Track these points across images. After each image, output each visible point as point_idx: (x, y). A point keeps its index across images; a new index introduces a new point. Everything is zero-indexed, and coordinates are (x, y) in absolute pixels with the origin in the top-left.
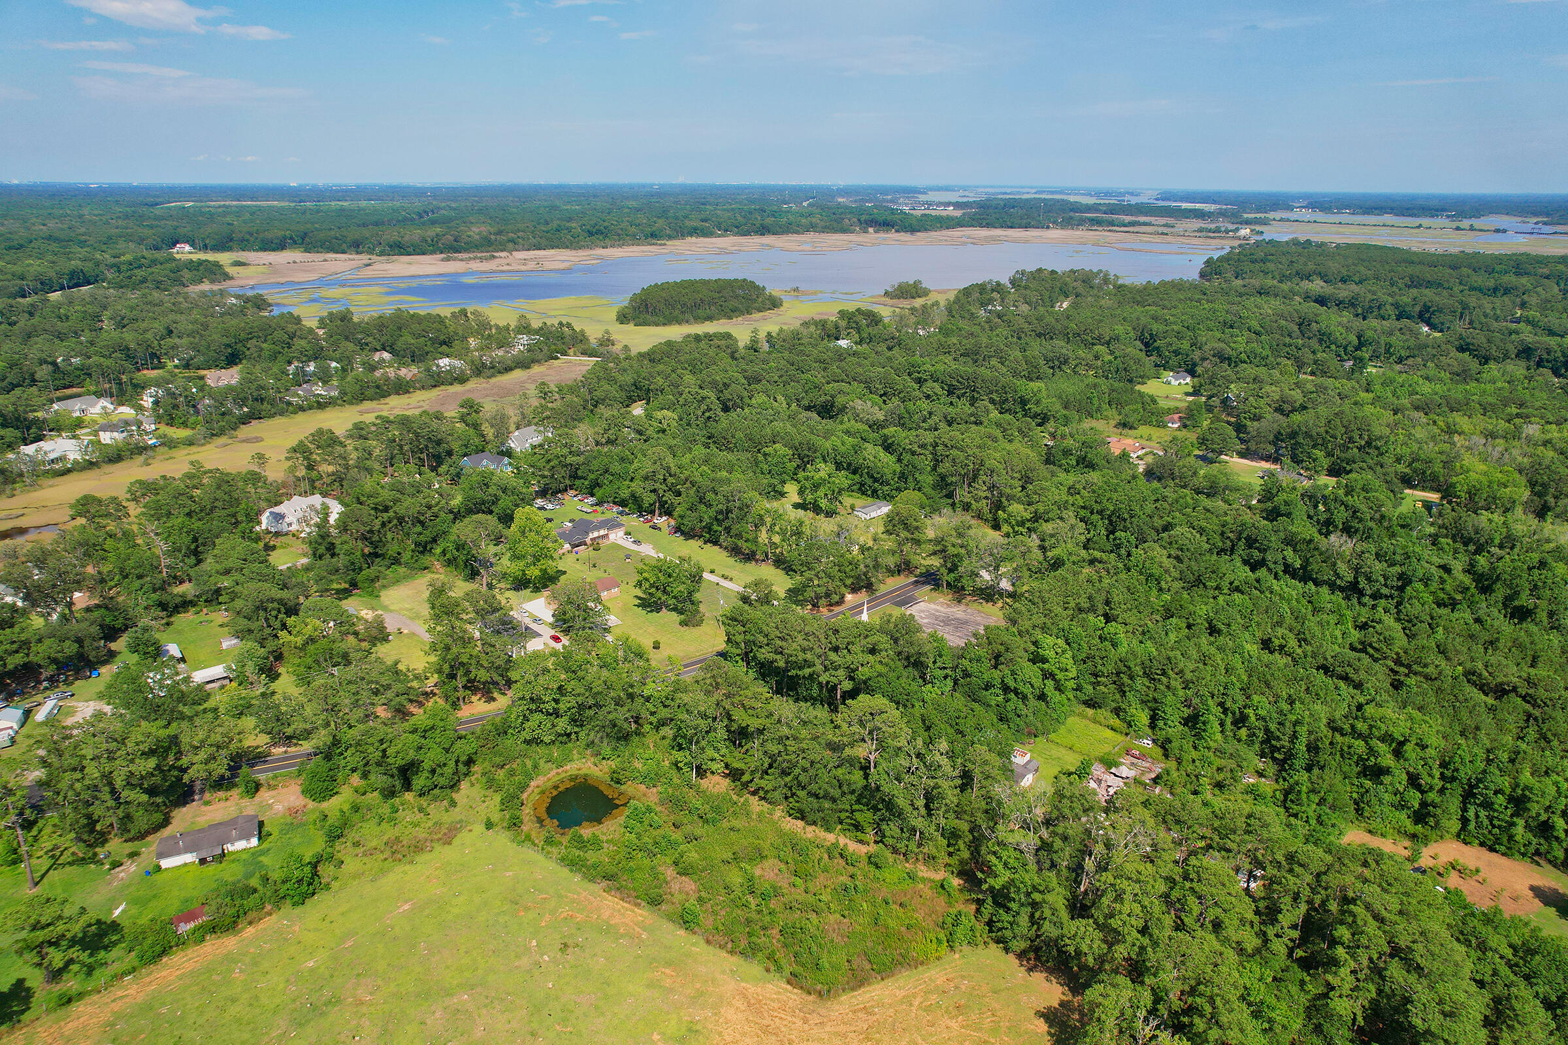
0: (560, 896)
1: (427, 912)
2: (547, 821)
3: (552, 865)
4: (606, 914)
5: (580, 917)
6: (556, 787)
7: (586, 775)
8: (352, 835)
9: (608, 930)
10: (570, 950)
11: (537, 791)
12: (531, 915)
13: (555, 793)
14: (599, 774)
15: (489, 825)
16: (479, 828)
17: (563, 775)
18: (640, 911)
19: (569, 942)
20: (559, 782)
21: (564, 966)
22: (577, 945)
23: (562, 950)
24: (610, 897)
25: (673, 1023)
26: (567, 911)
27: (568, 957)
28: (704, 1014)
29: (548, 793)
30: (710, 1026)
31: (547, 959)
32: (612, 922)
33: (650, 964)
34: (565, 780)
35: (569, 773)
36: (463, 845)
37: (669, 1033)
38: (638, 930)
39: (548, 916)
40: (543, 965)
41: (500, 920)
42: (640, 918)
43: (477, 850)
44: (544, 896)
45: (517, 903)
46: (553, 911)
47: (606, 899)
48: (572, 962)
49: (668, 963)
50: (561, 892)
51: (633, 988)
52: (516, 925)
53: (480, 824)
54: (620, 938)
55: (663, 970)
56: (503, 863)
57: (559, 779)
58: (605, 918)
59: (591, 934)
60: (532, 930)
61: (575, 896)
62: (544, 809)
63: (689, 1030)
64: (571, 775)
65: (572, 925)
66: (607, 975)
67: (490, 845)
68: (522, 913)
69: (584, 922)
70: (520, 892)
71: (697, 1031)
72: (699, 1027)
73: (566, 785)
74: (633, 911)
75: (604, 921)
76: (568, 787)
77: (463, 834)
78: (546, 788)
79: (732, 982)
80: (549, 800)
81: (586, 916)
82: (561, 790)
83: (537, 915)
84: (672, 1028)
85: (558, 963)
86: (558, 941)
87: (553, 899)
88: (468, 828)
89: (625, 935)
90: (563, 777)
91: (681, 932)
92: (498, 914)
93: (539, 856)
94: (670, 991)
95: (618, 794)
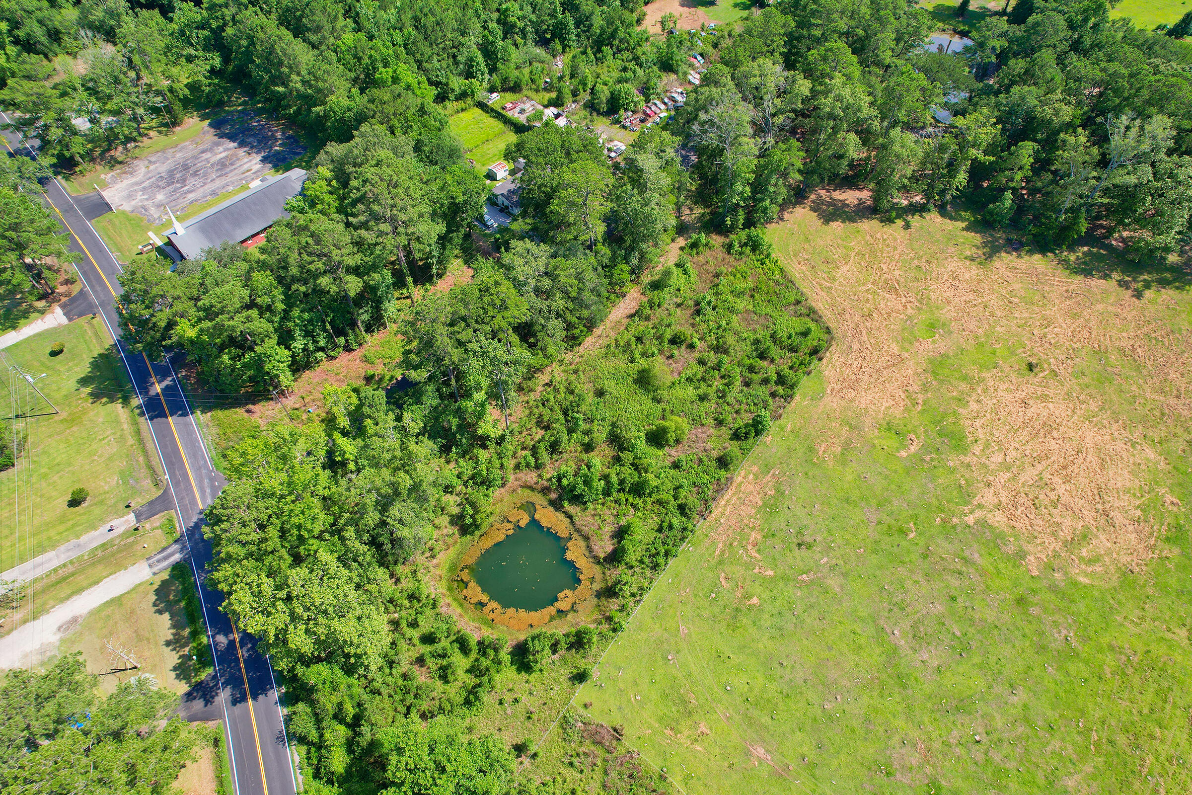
0: (721, 562)
1: (766, 720)
2: (563, 605)
3: (663, 579)
4: (746, 511)
5: (756, 536)
7: (453, 568)
9: (770, 508)
10: (808, 539)
11: (486, 630)
12: (756, 589)
13: (494, 605)
14: (452, 553)
15: (580, 677)
16: (582, 692)
17: (449, 600)
18: (740, 479)
19: (796, 541)
20: (466, 604)
21: (833, 542)
22: (800, 533)
23: (809, 547)
24: (720, 509)
25: (883, 442)
26: (746, 551)
27: (818, 539)
28: (868, 421)
29: (492, 616)
30: (881, 415)
31: (825, 560)
32: (760, 503)
33: (814, 464)
34: (461, 596)
35: (444, 591)
36: (620, 708)
37: (895, 445)
38: (768, 478)
39: (756, 571)
40: (834, 562)
41: (769, 623)
42: (751, 477)
43: (635, 683)
44: (723, 581)
45: (737, 610)
46: (749, 566)
47: (723, 514)
48: (825, 535)
49: (811, 450)
50: (713, 562)
51: (849, 477)
52: (777, 604)
53: (572, 693)
54: (782, 494)
55: (821, 453)
56: (662, 642)
57: (461, 605)
58: (754, 511)
59: (779, 522)
60: (781, 584)
61: (721, 546)
62: (533, 613)
63: (889, 429)
64: (450, 589)
65: (769, 542)
66: (836, 501)
67: (620, 669)
68: (755, 600)
69: (762, 530)
70: (716, 610)
71: (888, 424)
72: (884, 423)
73: (475, 592)
74: (740, 485)
75: (758, 512)
76: (479, 589)
77: (594, 716)
78: (479, 619)
79: (827, 399)
80: (511, 611)
81: (753, 529)
82: (485, 598)
83: (757, 583)
84: (891, 442)
85: (830, 548)
86: (796, 552)
87: (727, 569)
88: (582, 711)
89: (778, 490)
90: (455, 599)
91: (767, 438)
92: (760, 628)
93: (646, 597)
94: (847, 447)
95: (506, 523)
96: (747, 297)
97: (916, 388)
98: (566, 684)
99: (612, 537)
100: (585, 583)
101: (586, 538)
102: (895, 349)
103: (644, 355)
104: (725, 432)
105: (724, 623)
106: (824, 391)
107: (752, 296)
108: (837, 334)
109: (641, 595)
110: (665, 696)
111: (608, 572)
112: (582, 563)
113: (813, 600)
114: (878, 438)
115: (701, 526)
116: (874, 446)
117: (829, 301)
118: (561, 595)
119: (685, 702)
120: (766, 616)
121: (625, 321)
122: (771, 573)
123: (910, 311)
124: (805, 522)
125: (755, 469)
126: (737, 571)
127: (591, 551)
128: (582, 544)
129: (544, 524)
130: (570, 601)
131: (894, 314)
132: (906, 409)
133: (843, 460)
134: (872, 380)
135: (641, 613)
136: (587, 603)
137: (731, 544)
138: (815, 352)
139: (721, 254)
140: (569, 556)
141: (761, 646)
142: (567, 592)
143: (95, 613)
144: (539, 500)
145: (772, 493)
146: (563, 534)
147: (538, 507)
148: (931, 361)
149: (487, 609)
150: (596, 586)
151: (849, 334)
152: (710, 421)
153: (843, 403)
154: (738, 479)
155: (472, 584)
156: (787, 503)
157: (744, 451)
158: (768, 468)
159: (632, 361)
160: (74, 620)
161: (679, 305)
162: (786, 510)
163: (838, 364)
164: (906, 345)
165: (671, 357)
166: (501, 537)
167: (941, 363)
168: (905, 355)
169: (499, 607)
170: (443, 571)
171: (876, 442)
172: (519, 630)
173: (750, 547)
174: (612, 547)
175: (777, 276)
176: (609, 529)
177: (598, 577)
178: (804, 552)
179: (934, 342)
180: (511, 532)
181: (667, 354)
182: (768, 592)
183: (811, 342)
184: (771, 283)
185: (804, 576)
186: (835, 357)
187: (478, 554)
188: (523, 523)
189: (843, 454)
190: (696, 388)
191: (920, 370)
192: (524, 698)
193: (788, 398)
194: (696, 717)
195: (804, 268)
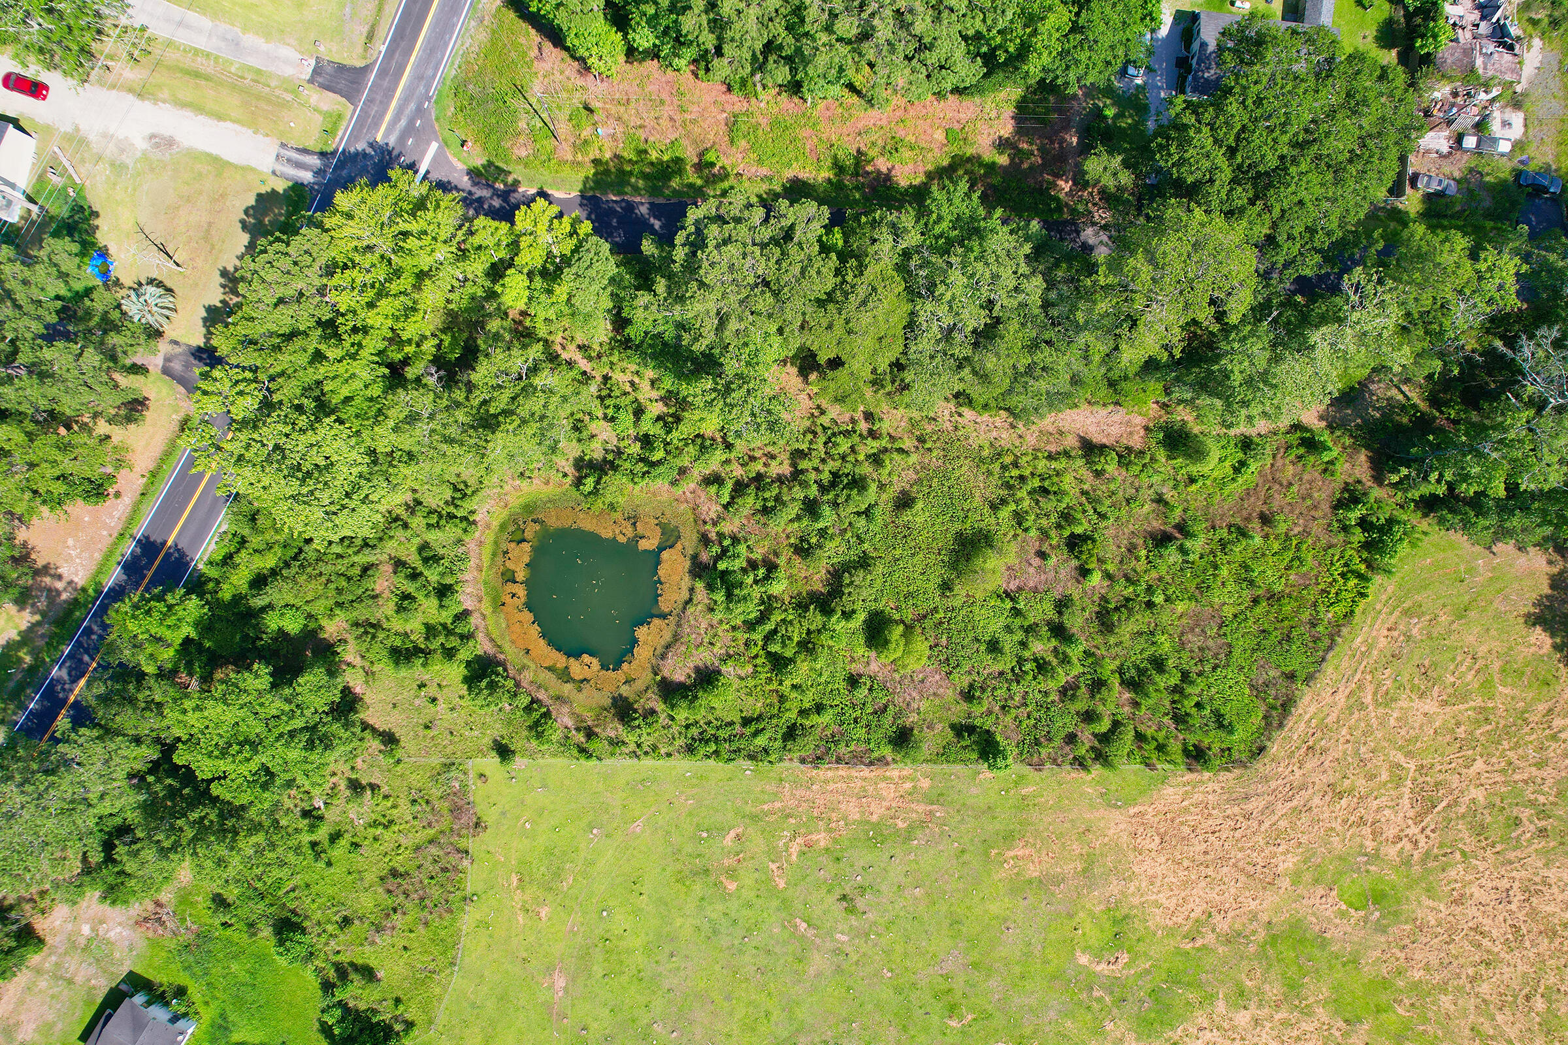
0: (754, 818)
1: (598, 971)
2: (577, 669)
3: (683, 765)
4: (851, 808)
5: (822, 839)
6: (509, 578)
7: (529, 508)
8: (313, 910)
9: (877, 835)
10: (861, 904)
11: (486, 607)
12: (748, 879)
13: (521, 591)
14: (550, 491)
15: (504, 752)
16: (491, 762)
17: (490, 537)
18: (896, 774)
19: (848, 891)
20: (500, 559)
21: (878, 935)
22: (862, 889)
23: (851, 910)
24: (830, 774)
25: (1088, 926)
26: (793, 838)
27: (870, 915)
28: (1115, 888)
29: (507, 599)
30: (1135, 901)
31: (845, 938)
32: (875, 818)
33: (986, 854)
34: (504, 546)
35: (495, 524)
36: (504, 813)
37: (1094, 942)
38: (921, 808)
39: (773, 866)
40: (849, 950)
41: (714, 916)
42: (908, 785)
43: (541, 812)
44: (732, 834)
45: (706, 871)
46: (774, 854)
47: (826, 782)
48: (882, 921)
49: (1009, 838)
50: (748, 809)
51: (994, 908)
52: (745, 912)
53: (481, 753)
54: (908, 839)
55: (1011, 854)
56: (607, 812)
57: (494, 554)
58: (857, 817)
59: (863, 857)
60: (775, 903)
61: (778, 805)
62: (542, 643)
63: (1115, 922)
64: (503, 527)
65: (824, 860)
66: (944, 909)
67: (544, 786)
68: (732, 886)
69: (835, 841)
70: (689, 848)
71: (1126, 917)
72: (1124, 911)
73: (520, 558)
74: (885, 779)
75: (860, 822)
76: (527, 559)
77: (478, 793)
78: (494, 588)
79: (1116, 815)
80: (528, 616)
81: (829, 831)
82: (521, 575)
83: (756, 875)
84: (1093, 933)
85: (867, 935)
86: (831, 899)
87: (750, 830)
88: (472, 775)
89: (911, 828)
90: (496, 543)
91: (985, 773)
92: (700, 908)
93: (647, 762)
94: (1046, 882)
95: (628, 524)
96: (1247, 594)
97: (1223, 926)
98: (487, 741)
99: (697, 669)
100: (620, 675)
101: (676, 637)
102: (1287, 863)
103: (1019, 518)
104: (959, 711)
105: (679, 866)
106: (1127, 803)
107: (1255, 601)
108: (1262, 766)
109: (646, 753)
110: (550, 852)
111: (649, 694)
112: (643, 653)
113: (778, 950)
114: (1092, 915)
115: (789, 767)
116: (1071, 916)
117: (1333, 717)
118: (586, 658)
119: (557, 875)
120: (720, 907)
121: (1071, 442)
122: (782, 885)
123: (1392, 851)
124: (884, 888)
125: (925, 783)
126: (757, 843)
127: (663, 656)
128: (667, 636)
129: (662, 572)
130: (587, 673)
131: (1366, 830)
132: (1171, 932)
133: (1019, 887)
134: (1202, 858)
135: (622, 767)
136: (597, 695)
137: (789, 816)
138: (1197, 756)
139: (1325, 492)
140: (642, 633)
141: (679, 922)
142: (595, 663)
143: (194, 155)
144: (689, 540)
145: (901, 824)
146: (664, 606)
147: (679, 546)
148: (1296, 925)
149: (511, 588)
150: (625, 691)
151: (1273, 784)
152: (962, 680)
153: (1125, 838)
154: (894, 772)
155: (526, 547)
156: (897, 851)
157: (943, 754)
158: (938, 799)
159: (994, 507)
160: (170, 142)
161: (1160, 500)
162: (887, 855)
163: (1198, 797)
164: (1307, 877)
165: (1042, 555)
166: (606, 534)
167: (1302, 941)
168: (1285, 883)
169: (523, 600)
170: (516, 502)
171: (1082, 914)
172: (513, 642)
173: (799, 840)
174: (682, 679)
175: (1329, 615)
176: (705, 657)
177: (639, 685)
178: (838, 909)
179: (1342, 914)
180: (622, 539)
181: (1045, 547)
182: (752, 894)
183: (1213, 740)
184: (1306, 616)
185: (804, 925)
186: (1211, 786)
187: (567, 523)
188: (644, 545)
189: (1030, 882)
190: (1008, 629)
191: (1265, 918)
192: (442, 706)
193: (1080, 763)
194: (550, 898)
195: (1383, 642)
